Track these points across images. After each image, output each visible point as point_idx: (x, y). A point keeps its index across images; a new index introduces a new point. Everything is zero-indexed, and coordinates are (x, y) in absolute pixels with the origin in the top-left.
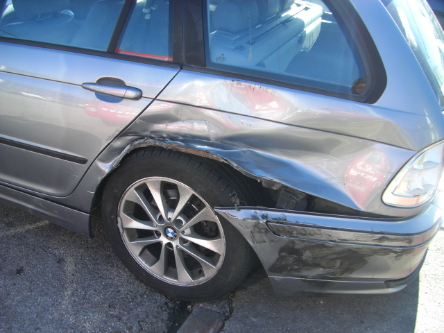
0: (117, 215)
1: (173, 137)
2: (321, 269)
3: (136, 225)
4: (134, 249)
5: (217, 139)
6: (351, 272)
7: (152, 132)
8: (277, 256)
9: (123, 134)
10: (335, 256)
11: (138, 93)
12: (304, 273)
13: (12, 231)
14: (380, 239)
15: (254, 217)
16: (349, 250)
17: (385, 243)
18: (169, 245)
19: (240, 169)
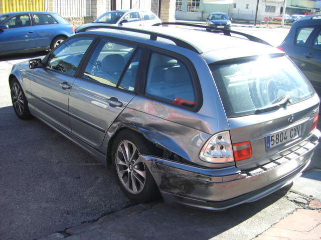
0: (115, 158)
1: (132, 124)
2: (178, 190)
3: (121, 163)
4: (121, 175)
5: (145, 125)
6: (190, 193)
7: (126, 121)
8: (161, 181)
9: (116, 121)
10: (181, 183)
11: (121, 104)
12: (173, 191)
13: (86, 164)
14: (198, 176)
15: (152, 160)
16: (186, 180)
17: (200, 179)
18: (130, 173)
19: (146, 137)
